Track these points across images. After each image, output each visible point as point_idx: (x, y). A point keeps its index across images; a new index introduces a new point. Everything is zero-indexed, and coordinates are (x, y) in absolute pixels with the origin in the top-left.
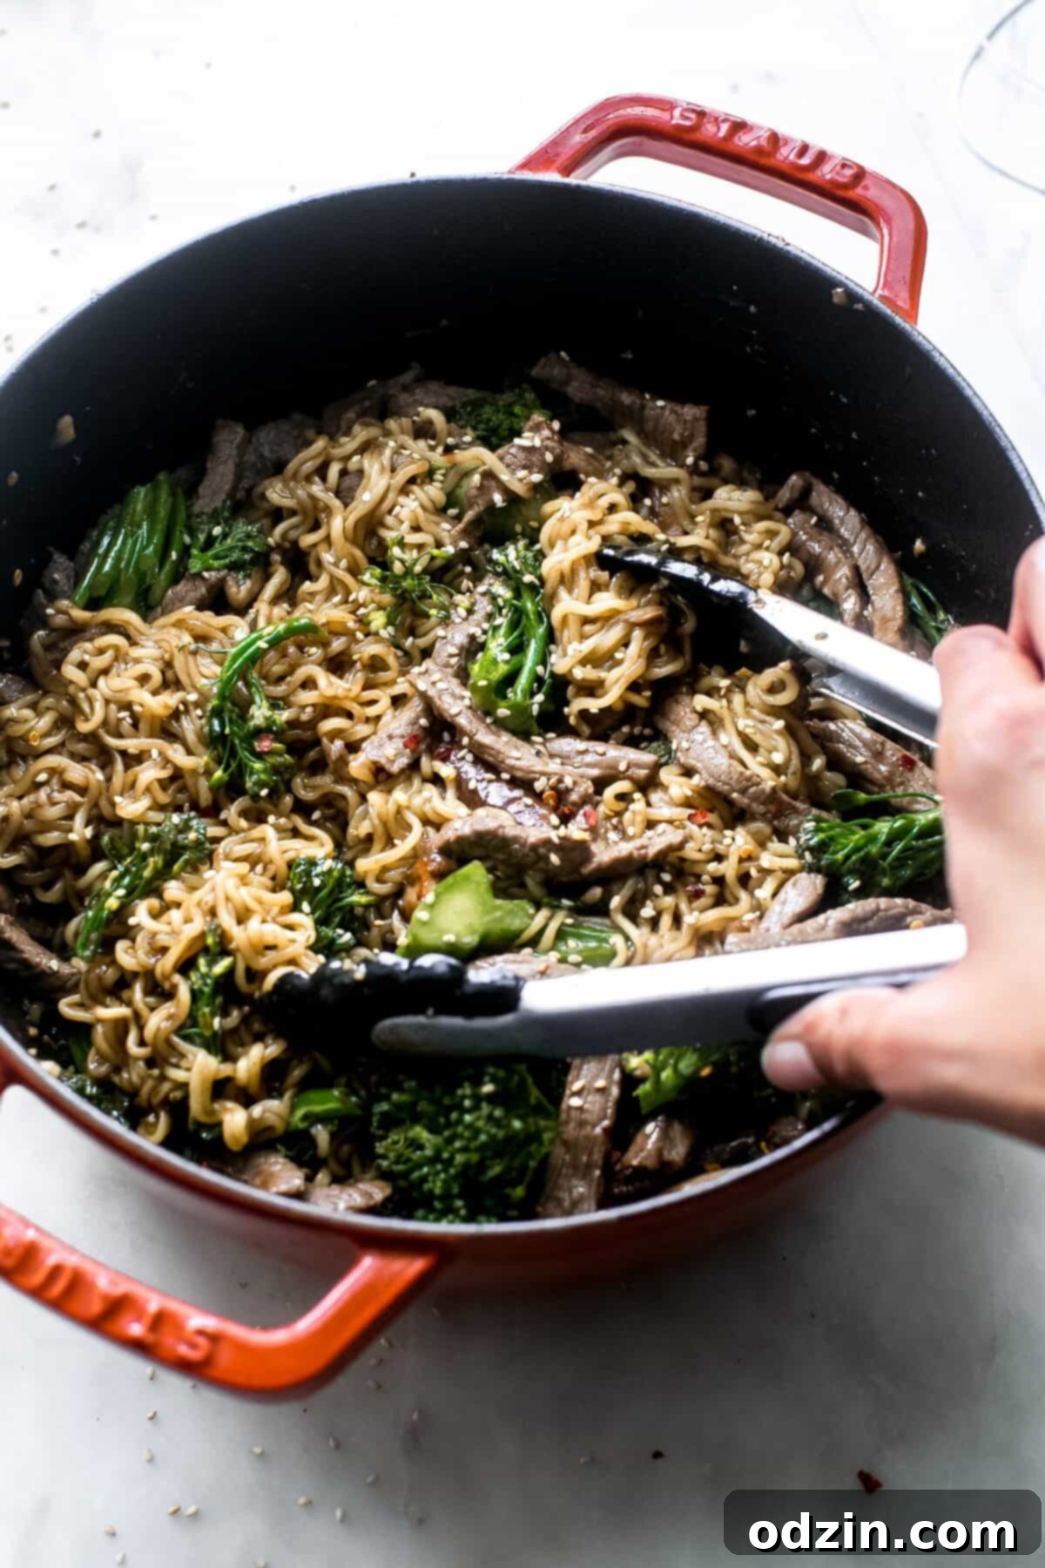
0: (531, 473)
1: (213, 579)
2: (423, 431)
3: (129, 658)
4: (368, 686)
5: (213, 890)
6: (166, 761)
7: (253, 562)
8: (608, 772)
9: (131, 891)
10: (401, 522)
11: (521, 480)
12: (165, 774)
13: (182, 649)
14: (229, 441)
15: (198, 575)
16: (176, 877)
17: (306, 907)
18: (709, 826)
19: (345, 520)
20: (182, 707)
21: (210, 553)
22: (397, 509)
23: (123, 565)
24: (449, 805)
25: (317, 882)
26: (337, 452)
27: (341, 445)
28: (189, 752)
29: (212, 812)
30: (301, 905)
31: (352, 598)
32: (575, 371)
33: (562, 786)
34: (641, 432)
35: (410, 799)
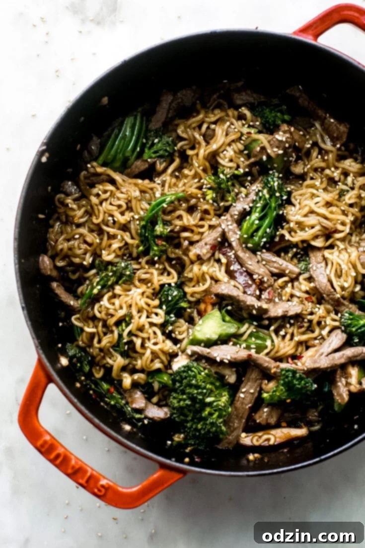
0: (279, 150)
1: (152, 162)
2: (241, 117)
3: (115, 196)
4: (202, 219)
5: (132, 298)
6: (123, 239)
7: (168, 156)
8: (282, 272)
9: (103, 287)
10: (226, 158)
11: (274, 152)
12: (122, 244)
13: (135, 198)
14: (167, 100)
15: (146, 161)
16: (120, 285)
17: (164, 307)
18: (312, 302)
19: (205, 151)
20: (132, 219)
21: (152, 151)
22: (225, 152)
23: (119, 151)
24: (221, 275)
25: (170, 298)
26: (207, 119)
27: (209, 117)
28: (132, 238)
29: (136, 259)
30: (162, 306)
31: (202, 181)
32: (304, 95)
33: (263, 280)
34: (322, 125)
35: (208, 270)
